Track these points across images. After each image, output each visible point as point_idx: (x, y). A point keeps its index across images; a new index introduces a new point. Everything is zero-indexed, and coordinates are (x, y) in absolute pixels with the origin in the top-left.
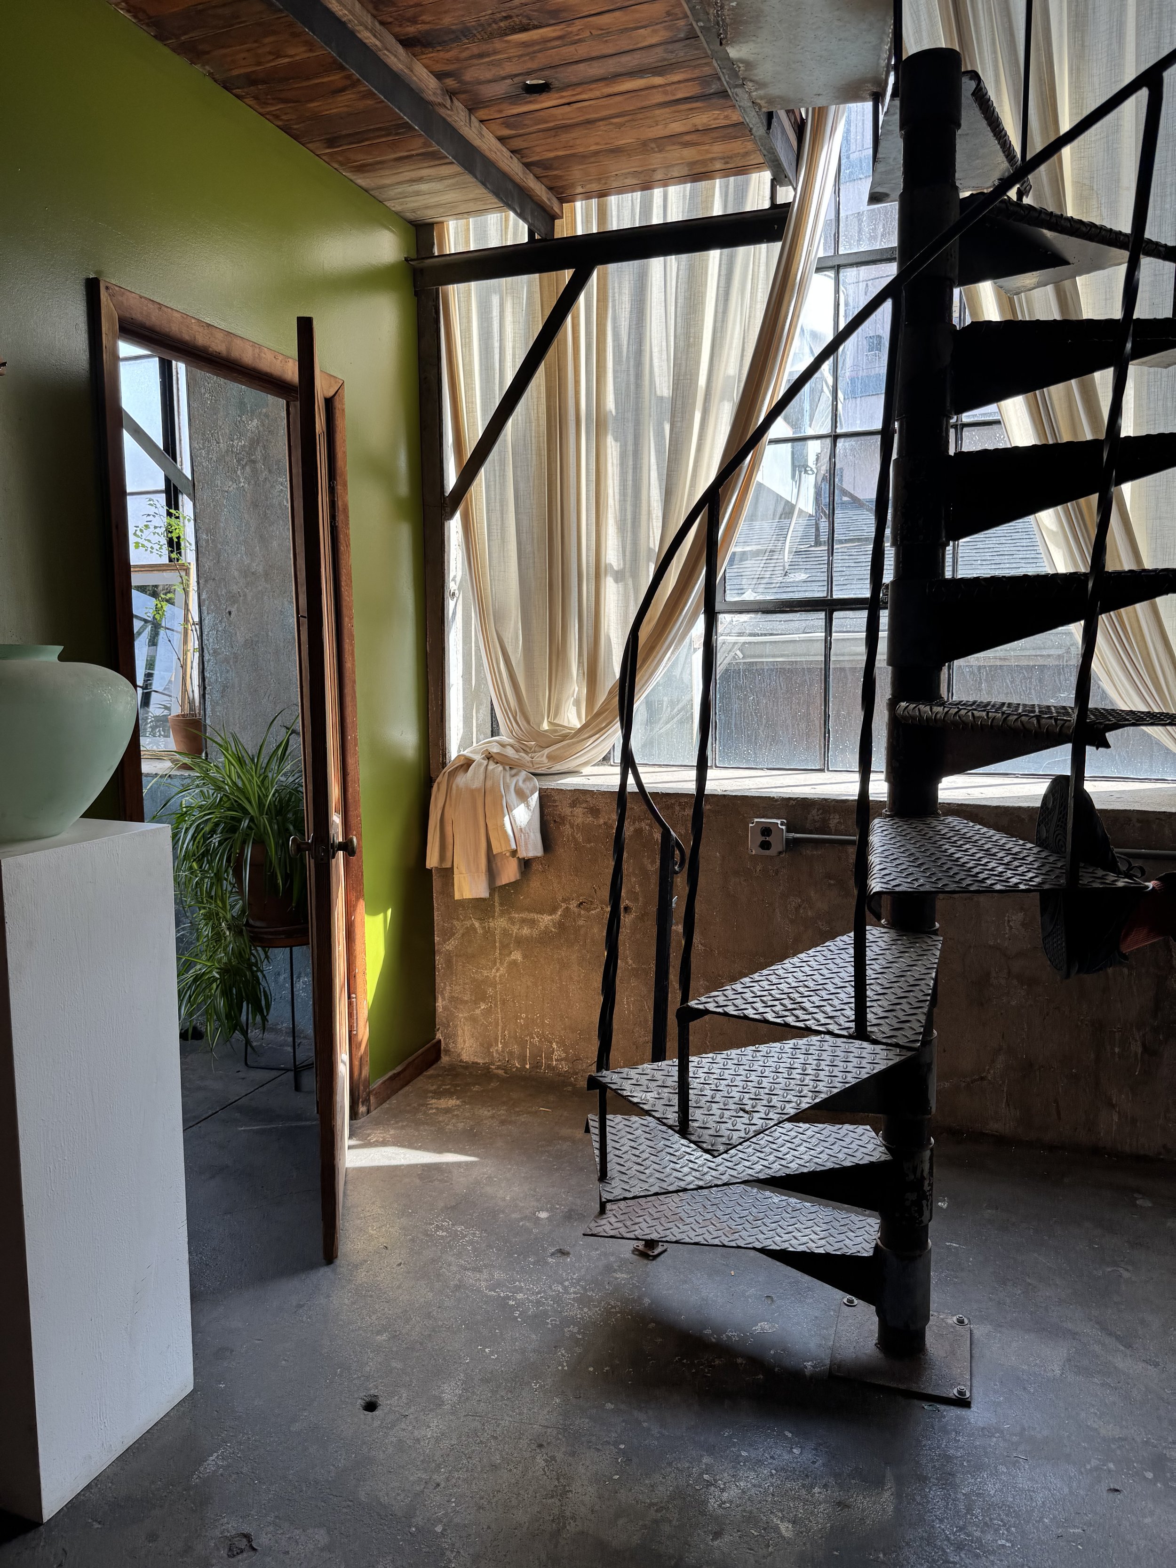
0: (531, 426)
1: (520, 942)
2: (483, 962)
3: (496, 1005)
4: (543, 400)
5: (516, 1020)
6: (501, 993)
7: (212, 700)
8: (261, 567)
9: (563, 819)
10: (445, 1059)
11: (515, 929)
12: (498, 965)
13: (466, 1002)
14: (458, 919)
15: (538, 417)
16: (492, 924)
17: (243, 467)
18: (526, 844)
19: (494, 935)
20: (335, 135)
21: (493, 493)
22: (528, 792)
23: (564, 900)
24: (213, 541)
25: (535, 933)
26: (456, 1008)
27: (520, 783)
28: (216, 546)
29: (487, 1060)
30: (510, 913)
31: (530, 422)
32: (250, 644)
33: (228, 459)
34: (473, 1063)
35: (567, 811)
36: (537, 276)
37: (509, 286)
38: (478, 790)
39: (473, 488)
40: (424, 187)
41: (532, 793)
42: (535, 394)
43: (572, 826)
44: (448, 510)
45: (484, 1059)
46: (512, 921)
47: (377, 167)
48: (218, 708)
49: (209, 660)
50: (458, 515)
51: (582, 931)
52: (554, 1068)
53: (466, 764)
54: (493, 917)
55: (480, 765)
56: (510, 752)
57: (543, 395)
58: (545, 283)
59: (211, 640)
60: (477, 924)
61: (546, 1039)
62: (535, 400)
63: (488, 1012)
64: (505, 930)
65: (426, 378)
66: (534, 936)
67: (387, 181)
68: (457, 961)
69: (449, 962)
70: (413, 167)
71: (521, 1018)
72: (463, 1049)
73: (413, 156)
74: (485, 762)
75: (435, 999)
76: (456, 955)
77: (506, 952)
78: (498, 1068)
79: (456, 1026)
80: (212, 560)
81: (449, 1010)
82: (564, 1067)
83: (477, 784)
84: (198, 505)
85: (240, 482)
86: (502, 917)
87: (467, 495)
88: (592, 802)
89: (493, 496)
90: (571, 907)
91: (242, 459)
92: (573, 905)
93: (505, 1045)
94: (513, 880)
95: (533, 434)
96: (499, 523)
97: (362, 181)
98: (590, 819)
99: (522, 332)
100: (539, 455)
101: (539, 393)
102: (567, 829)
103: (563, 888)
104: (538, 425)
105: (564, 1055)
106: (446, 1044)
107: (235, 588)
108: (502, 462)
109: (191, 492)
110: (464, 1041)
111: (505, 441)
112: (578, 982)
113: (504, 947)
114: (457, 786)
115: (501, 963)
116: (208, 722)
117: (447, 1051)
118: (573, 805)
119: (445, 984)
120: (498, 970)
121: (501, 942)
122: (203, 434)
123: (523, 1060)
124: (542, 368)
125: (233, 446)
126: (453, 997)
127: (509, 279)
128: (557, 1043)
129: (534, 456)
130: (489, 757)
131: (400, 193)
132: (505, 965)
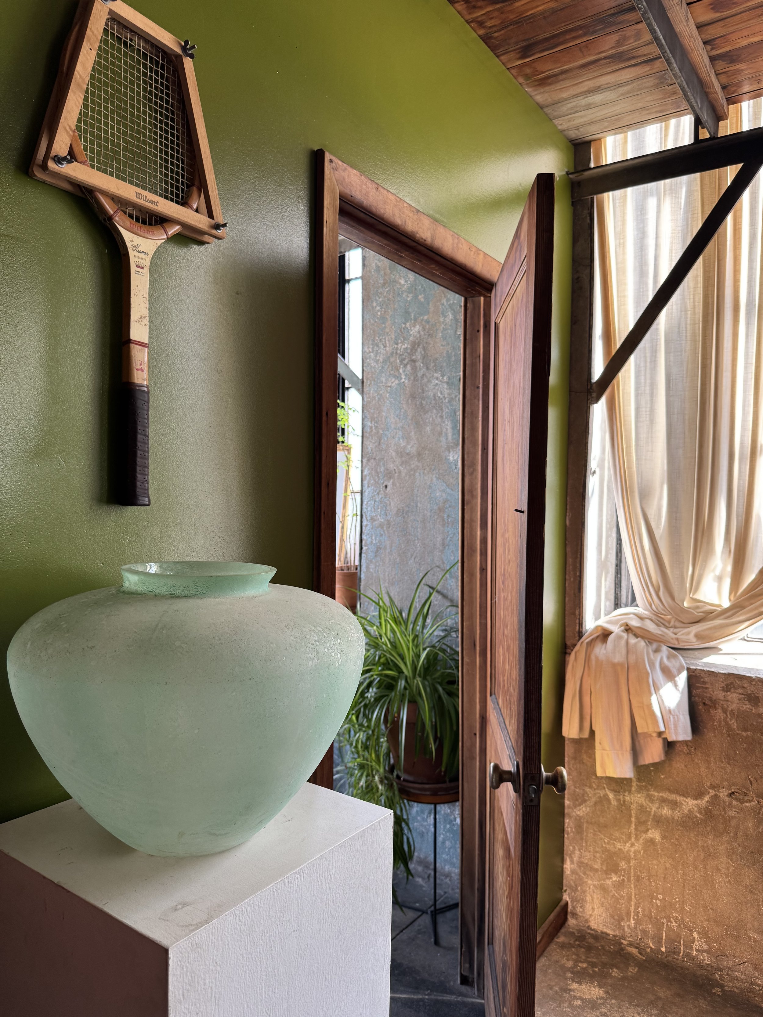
0: (686, 314)
1: (658, 821)
2: (617, 834)
3: (629, 880)
4: (701, 291)
5: (652, 899)
6: (635, 869)
7: (367, 559)
8: (415, 448)
9: (714, 704)
10: (571, 922)
11: (654, 808)
12: (633, 840)
13: (596, 870)
14: (590, 787)
15: (694, 305)
16: (627, 798)
17: (405, 366)
18: (676, 726)
19: (629, 810)
20: (532, 41)
21: (643, 378)
22: (675, 671)
23: (713, 787)
24: (376, 427)
25: (677, 815)
26: (585, 873)
27: (665, 660)
28: (378, 432)
29: (617, 933)
30: (648, 790)
31: (686, 311)
32: (401, 512)
33: (392, 359)
34: (602, 932)
35: (720, 695)
36: (698, 175)
37: (668, 188)
38: (621, 665)
39: (621, 374)
40: (597, 98)
41: (680, 672)
42: (692, 285)
43: (725, 711)
44: (594, 395)
45: (614, 931)
46: (650, 798)
47: (561, 77)
48: (372, 566)
49: (366, 526)
50: (603, 401)
51: (734, 823)
52: (693, 957)
53: (605, 635)
54: (630, 791)
55: (619, 637)
56: (651, 626)
57: (701, 285)
58: (707, 181)
59: (369, 509)
60: (611, 796)
61: (685, 926)
62: (692, 290)
63: (620, 885)
64: (642, 806)
65: (578, 278)
66: (676, 818)
67: (565, 95)
68: (587, 828)
69: (579, 828)
70: (595, 74)
71: (657, 899)
72: (591, 915)
73: (600, 59)
74: (625, 635)
75: (563, 861)
76: (587, 822)
77: (643, 828)
78: (631, 944)
79: (584, 892)
80: (374, 443)
81: (577, 874)
82: (706, 959)
83: (619, 658)
84: (365, 398)
85: (401, 379)
86: (639, 793)
87: (615, 381)
88: (750, 689)
89: (643, 381)
90: (721, 795)
91: (404, 359)
92: (723, 794)
93: (638, 922)
94: (657, 760)
95: (689, 322)
96: (649, 406)
97: (541, 96)
98: (747, 706)
99: (680, 228)
100: (694, 341)
101: (696, 283)
102: (719, 714)
103: (712, 774)
104: (694, 313)
105: (706, 947)
106: (574, 907)
107: (391, 466)
108: (654, 352)
109: (360, 387)
110: (593, 909)
111: (657, 329)
112: (727, 875)
113: (640, 823)
114: (597, 658)
115: (637, 839)
116: (363, 576)
117: (574, 915)
118: (727, 689)
119: (574, 848)
120: (633, 845)
121: (637, 818)
122: (373, 340)
123: (659, 942)
124: (700, 260)
125: (397, 348)
126: (582, 863)
127: (668, 181)
128: (699, 933)
129: (689, 342)
130: (628, 629)
131: (572, 108)
132: (641, 841)
